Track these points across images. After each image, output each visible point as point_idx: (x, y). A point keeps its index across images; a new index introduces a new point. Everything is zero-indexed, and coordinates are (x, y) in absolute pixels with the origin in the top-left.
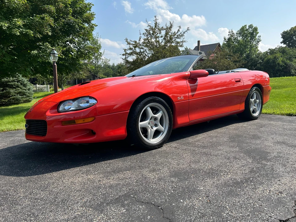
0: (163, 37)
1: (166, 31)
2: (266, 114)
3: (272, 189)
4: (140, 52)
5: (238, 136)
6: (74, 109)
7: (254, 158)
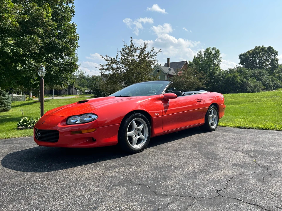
0: (138, 56)
1: (141, 51)
2: (222, 126)
3: (216, 175)
4: (116, 68)
5: (199, 143)
6: (79, 122)
7: (208, 158)
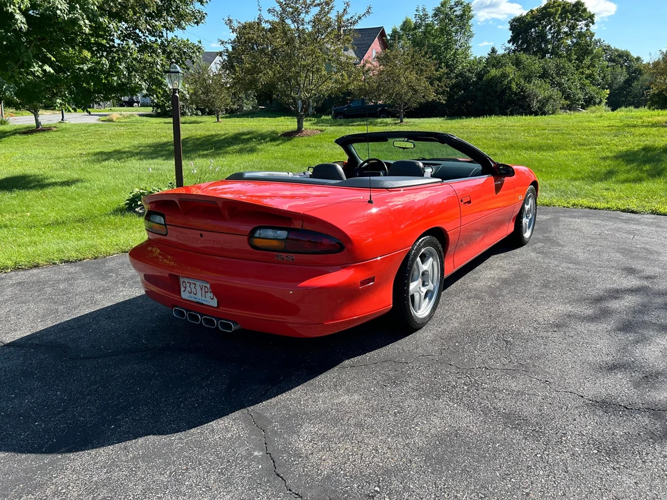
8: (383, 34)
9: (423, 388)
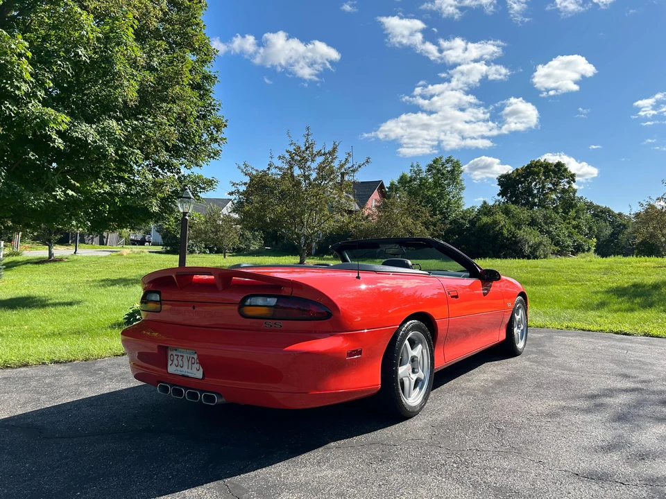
8: (382, 186)
9: (410, 466)
